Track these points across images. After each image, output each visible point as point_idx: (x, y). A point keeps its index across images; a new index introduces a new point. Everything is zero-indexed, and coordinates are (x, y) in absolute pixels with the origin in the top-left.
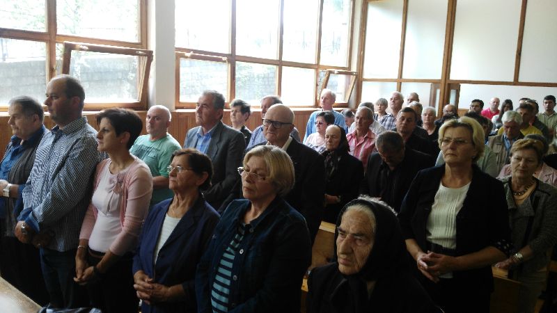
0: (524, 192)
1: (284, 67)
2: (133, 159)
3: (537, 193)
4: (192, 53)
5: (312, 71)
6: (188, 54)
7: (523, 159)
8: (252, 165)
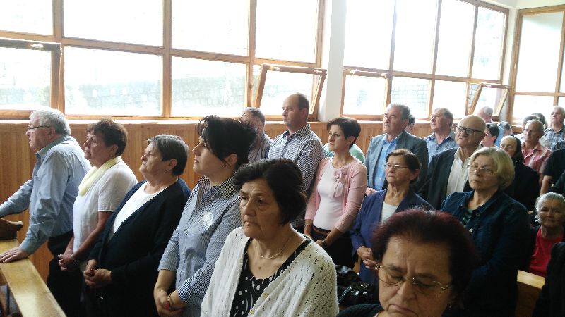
2: (352, 158)
4: (356, 70)
5: (464, 84)
6: (353, 72)
8: (481, 162)
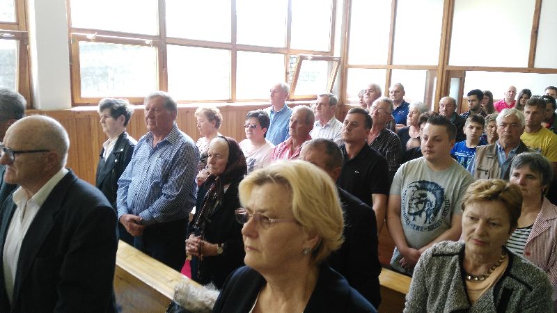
0: (485, 277)
1: (239, 53)
3: (507, 281)
4: (96, 34)
6: (90, 36)
7: (481, 221)
